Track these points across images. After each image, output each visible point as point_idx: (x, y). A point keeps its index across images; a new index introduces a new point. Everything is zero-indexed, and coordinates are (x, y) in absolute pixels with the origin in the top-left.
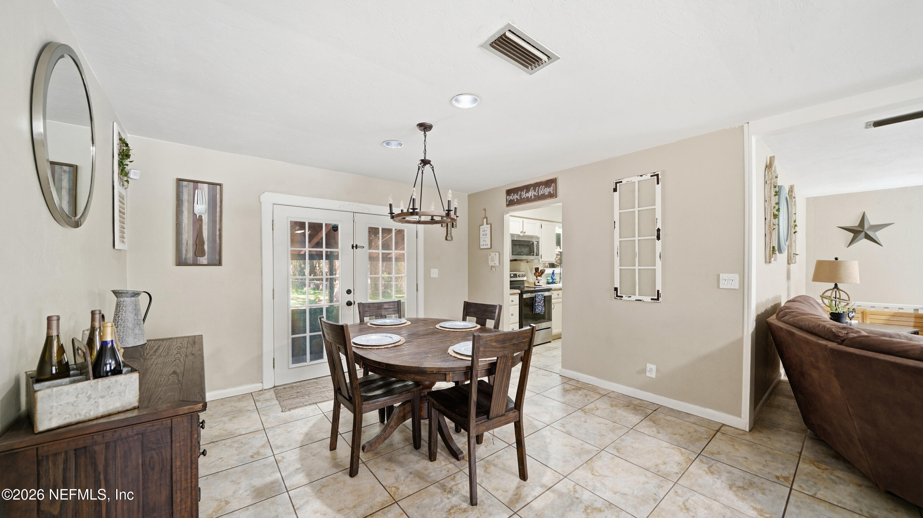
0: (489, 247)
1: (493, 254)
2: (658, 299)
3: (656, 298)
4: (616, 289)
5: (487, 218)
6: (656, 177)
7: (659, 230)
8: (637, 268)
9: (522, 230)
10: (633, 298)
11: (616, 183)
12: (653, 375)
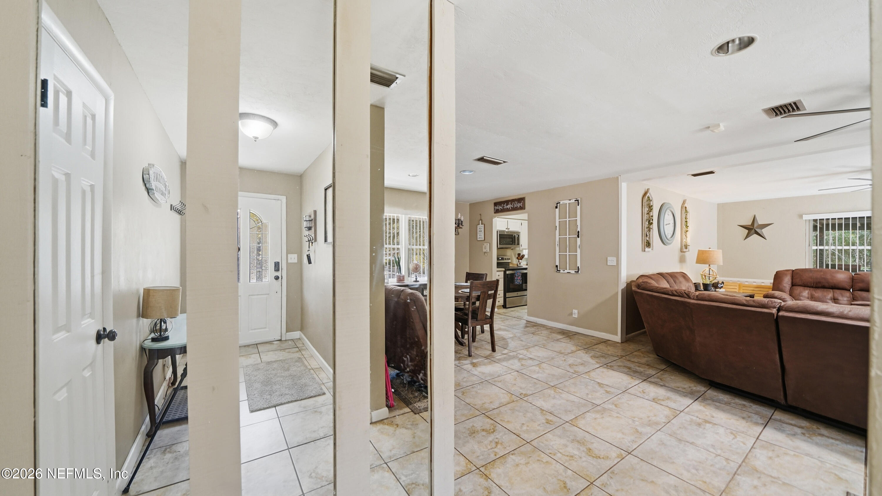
0: (483, 239)
1: (485, 244)
2: (578, 272)
3: (577, 271)
4: (557, 266)
5: (482, 220)
6: (577, 201)
7: (578, 232)
8: (568, 253)
9: (507, 228)
10: (566, 271)
11: (557, 203)
12: (576, 316)
